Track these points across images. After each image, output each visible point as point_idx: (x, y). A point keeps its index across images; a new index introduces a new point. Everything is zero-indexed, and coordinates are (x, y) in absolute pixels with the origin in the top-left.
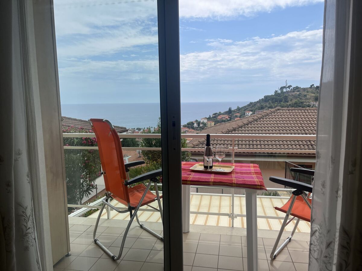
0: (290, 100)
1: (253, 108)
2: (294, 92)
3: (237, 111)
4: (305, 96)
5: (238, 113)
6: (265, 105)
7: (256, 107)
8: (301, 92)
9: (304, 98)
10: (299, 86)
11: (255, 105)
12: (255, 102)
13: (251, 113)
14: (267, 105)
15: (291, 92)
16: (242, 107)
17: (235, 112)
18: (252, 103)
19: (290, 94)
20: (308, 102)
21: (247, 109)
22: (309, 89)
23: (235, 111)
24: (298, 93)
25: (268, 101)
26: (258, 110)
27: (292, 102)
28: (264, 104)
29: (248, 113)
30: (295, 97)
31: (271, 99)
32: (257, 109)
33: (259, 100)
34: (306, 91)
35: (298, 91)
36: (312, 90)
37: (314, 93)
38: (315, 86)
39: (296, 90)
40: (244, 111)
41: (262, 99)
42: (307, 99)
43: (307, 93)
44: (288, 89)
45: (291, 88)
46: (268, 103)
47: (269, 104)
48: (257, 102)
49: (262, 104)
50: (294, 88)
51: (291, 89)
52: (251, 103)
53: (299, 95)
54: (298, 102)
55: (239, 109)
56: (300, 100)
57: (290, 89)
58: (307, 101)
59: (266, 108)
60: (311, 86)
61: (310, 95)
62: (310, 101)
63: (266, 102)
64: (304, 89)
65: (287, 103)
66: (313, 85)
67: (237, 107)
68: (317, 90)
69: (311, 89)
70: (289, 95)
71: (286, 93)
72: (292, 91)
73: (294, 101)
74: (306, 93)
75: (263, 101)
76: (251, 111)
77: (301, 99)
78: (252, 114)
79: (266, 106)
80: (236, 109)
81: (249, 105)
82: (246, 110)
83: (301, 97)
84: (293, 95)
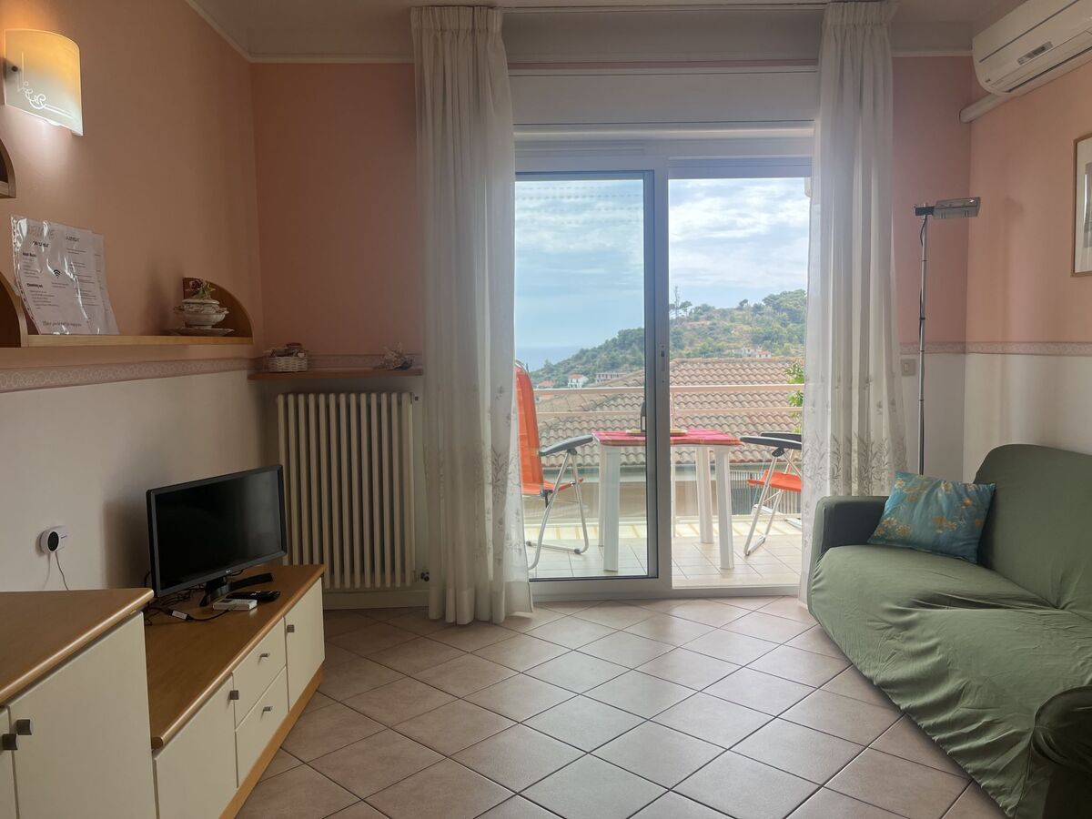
0: (687, 342)
1: (589, 366)
2: (697, 319)
3: (546, 376)
4: (725, 330)
5: (549, 379)
6: (621, 356)
7: (597, 363)
8: (715, 321)
9: (725, 338)
10: (710, 305)
11: (594, 357)
12: (593, 350)
13: (583, 379)
14: (628, 356)
15: (689, 319)
16: (559, 364)
17: (539, 376)
18: (587, 351)
19: (688, 325)
20: (735, 348)
21: (572, 368)
22: (737, 312)
23: (541, 373)
24: (708, 323)
25: (630, 345)
26: (604, 371)
27: (693, 348)
28: (619, 355)
29: (574, 380)
30: (702, 334)
31: (637, 341)
32: (602, 369)
33: (604, 342)
34: (728, 318)
35: (708, 318)
36: (744, 315)
37: (749, 324)
38: (752, 306)
39: (701, 314)
40: (564, 373)
41: (614, 340)
42: (732, 339)
43: (733, 324)
44: (681, 311)
45: (689, 310)
46: (629, 352)
47: (634, 353)
48: (600, 348)
49: (614, 354)
50: (697, 308)
51: (691, 313)
52: (583, 352)
53: (711, 329)
54: (710, 348)
55: (550, 370)
56: (714, 344)
57: (685, 310)
58: (732, 345)
59: (625, 365)
60: (742, 304)
61: (739, 327)
62: (739, 346)
63: (622, 348)
64: (724, 313)
65: (680, 351)
66: (745, 301)
67: (544, 363)
68: (758, 315)
69: (741, 313)
70: (685, 329)
71: (676, 324)
72: (693, 316)
73: (699, 345)
74: (728, 324)
75: (615, 345)
76: (585, 374)
77: (715, 339)
78: (588, 383)
79: (625, 360)
80: (542, 370)
81: (577, 358)
82: (569, 371)
83: (716, 336)
84: (694, 329)
